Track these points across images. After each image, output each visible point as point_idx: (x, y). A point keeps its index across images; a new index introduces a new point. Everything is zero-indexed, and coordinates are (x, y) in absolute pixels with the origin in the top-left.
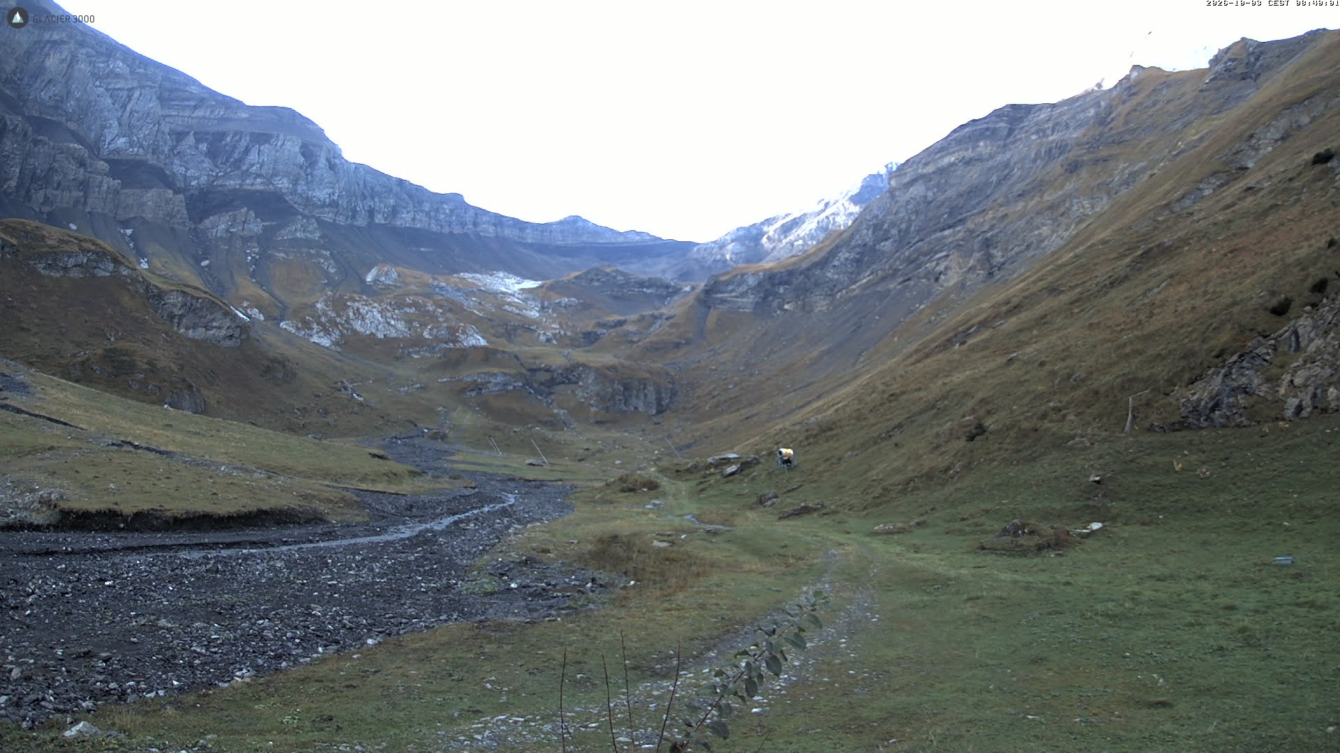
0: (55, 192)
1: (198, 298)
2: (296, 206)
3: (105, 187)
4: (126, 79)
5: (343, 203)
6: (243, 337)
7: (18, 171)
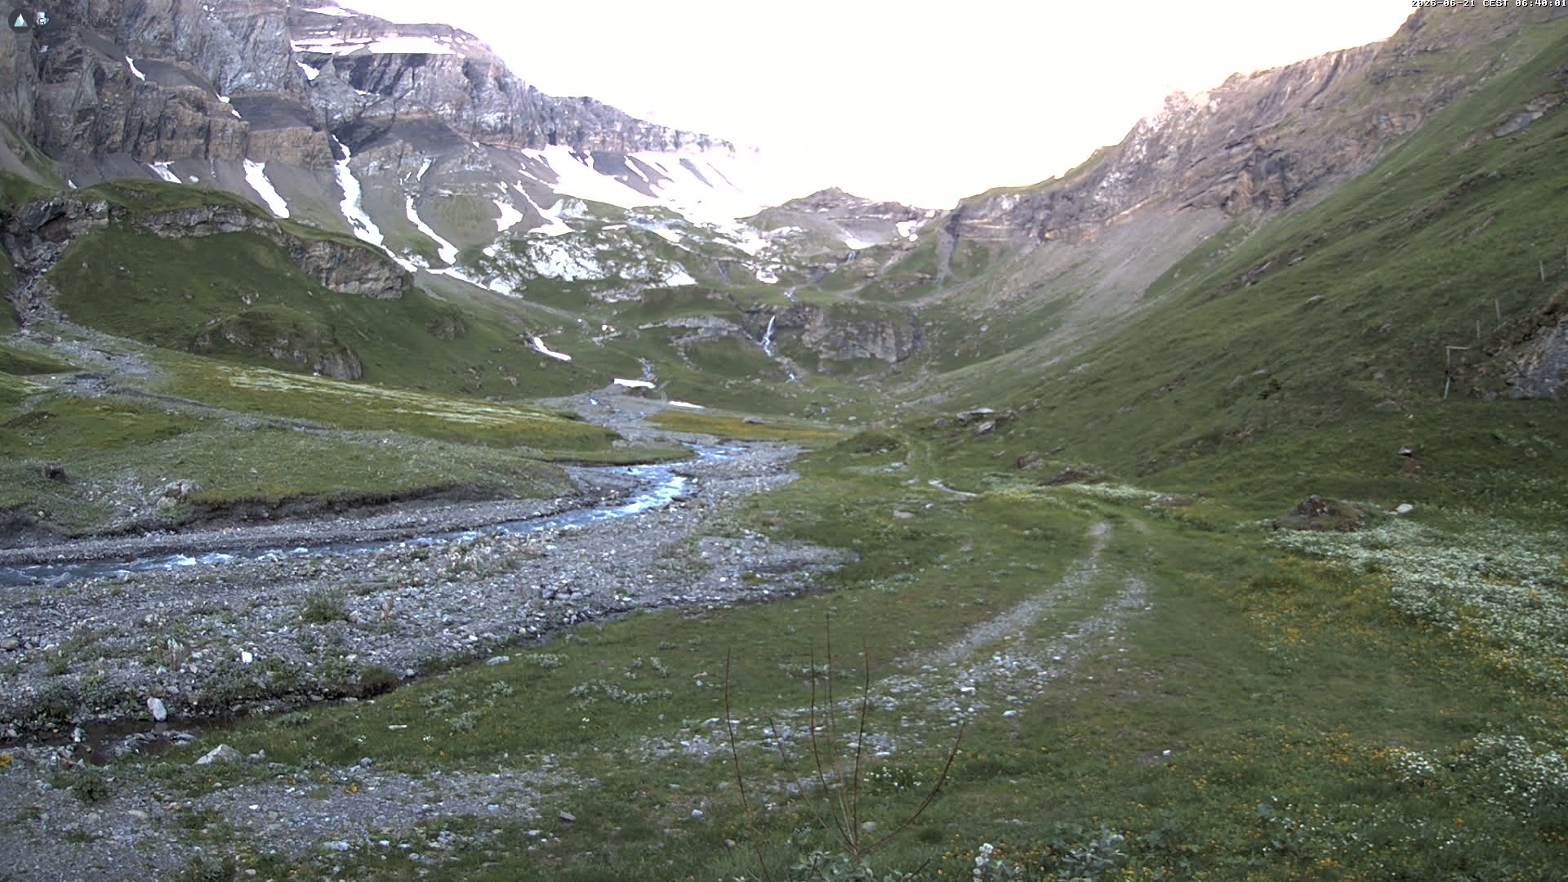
0: (169, 143)
1: (348, 248)
2: (461, 134)
3: (230, 131)
4: (247, 6)
5: (518, 127)
6: (404, 288)
7: (122, 123)
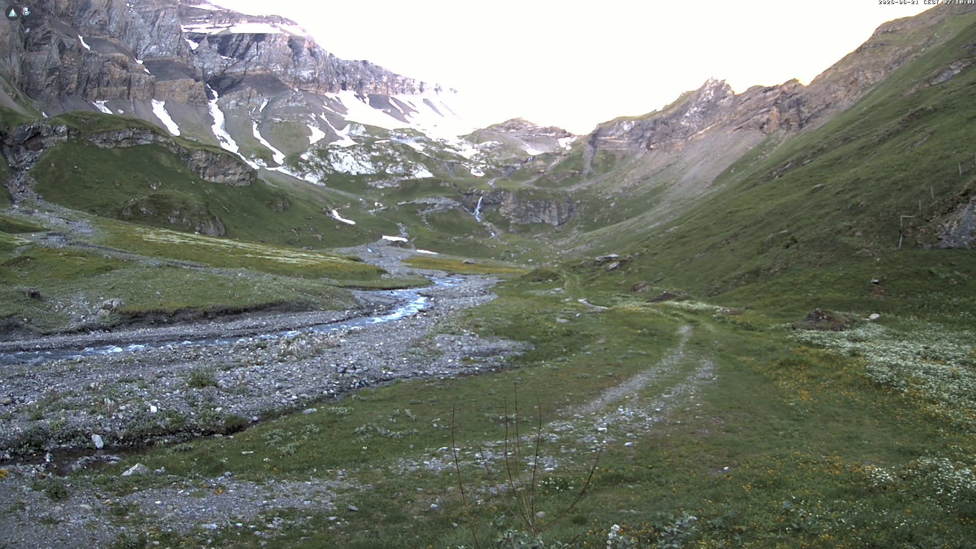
0: (105, 89)
1: (217, 155)
2: (287, 83)
3: (143, 81)
4: (154, 4)
5: (322, 79)
6: (252, 179)
7: (76, 77)
